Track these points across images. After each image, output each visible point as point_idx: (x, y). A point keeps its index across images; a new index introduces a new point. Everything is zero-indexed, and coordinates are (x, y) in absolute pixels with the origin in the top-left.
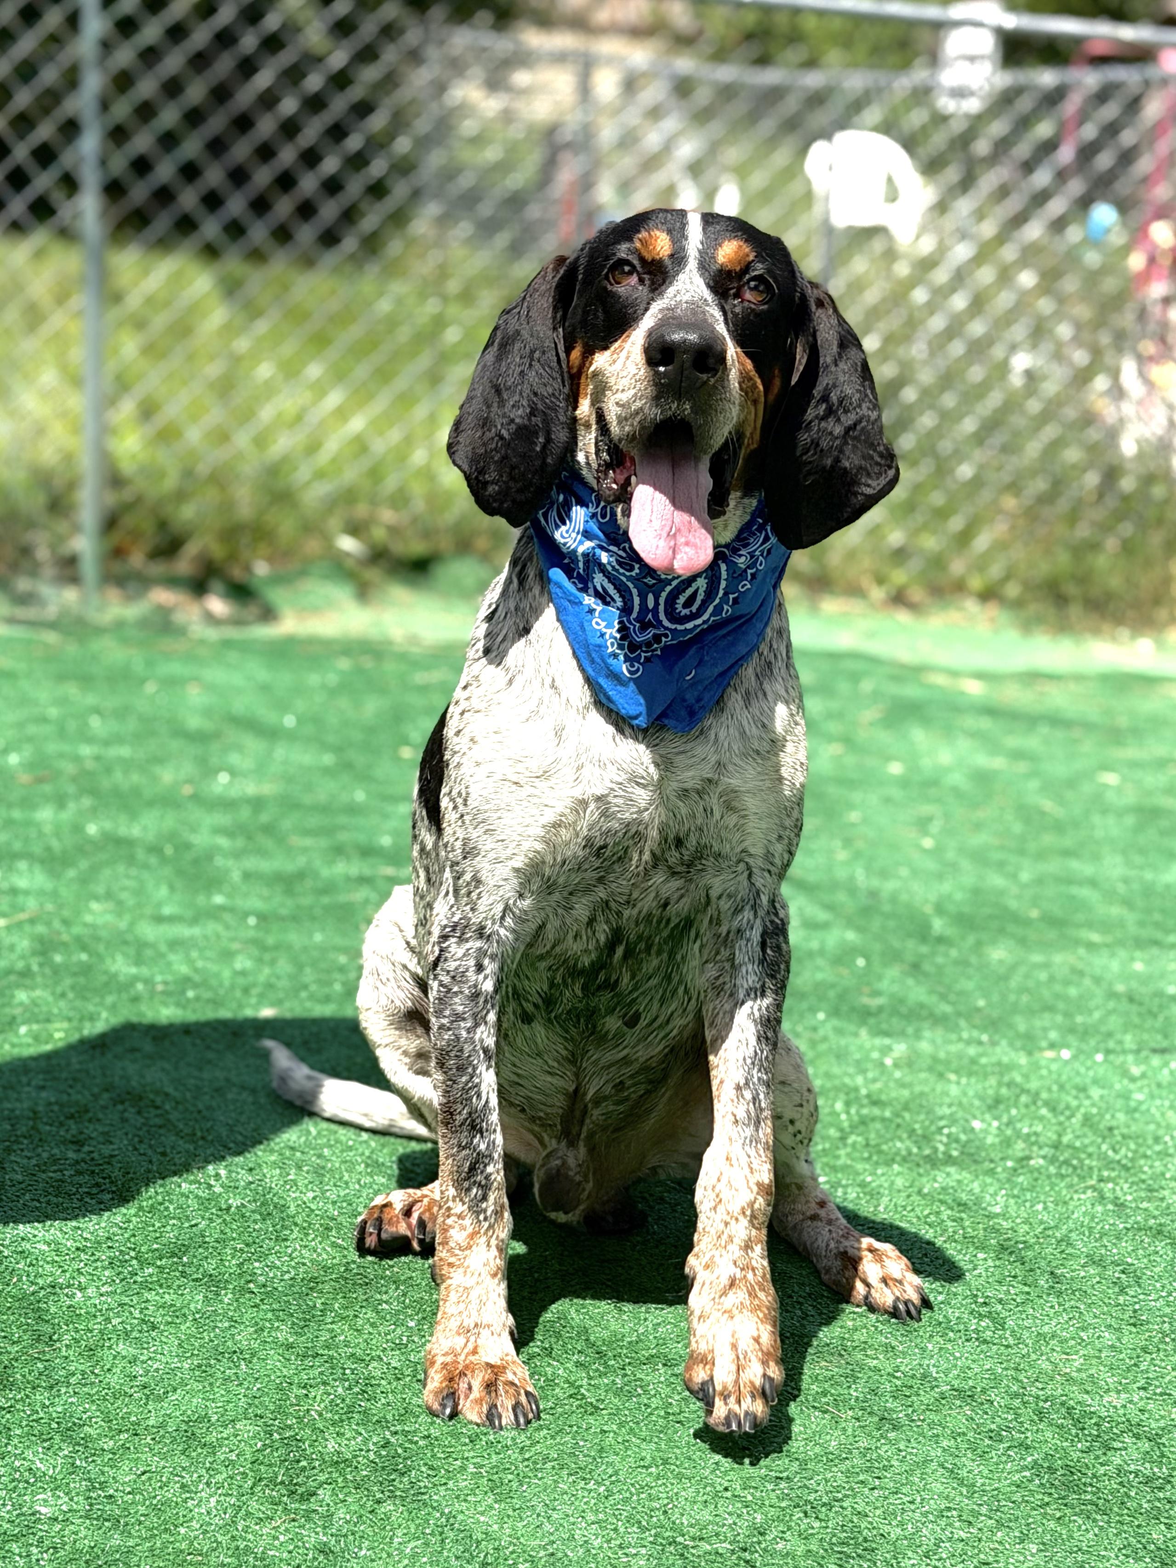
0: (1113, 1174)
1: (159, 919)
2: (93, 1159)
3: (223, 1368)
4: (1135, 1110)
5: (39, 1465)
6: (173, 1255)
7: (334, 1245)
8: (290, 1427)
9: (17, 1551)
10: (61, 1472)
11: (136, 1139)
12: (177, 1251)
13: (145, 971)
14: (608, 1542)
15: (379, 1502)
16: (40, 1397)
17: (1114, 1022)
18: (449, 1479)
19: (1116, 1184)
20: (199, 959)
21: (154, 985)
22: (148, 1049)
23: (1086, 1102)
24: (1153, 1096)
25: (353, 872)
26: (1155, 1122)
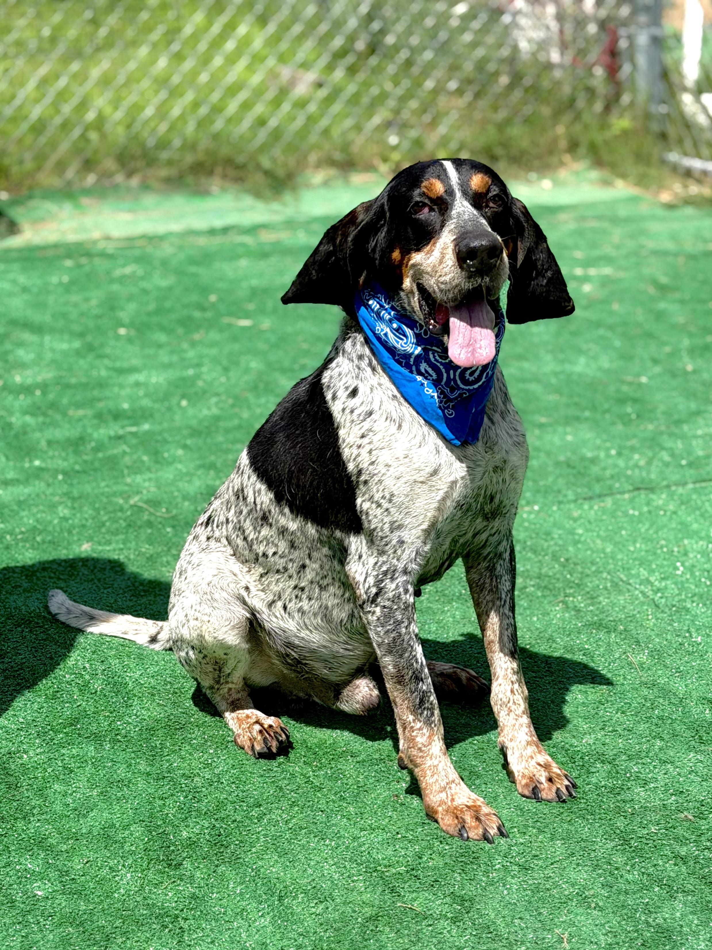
0: (571, 591)
1: (6, 483)
2: (12, 667)
3: (115, 792)
4: (579, 542)
5: (29, 866)
6: (72, 725)
7: (159, 705)
8: (160, 826)
9: (31, 921)
10: (42, 868)
11: (34, 650)
12: (73, 722)
14: (342, 875)
15: (217, 866)
16: (20, 824)
17: (561, 482)
18: (252, 847)
19: (574, 597)
20: (38, 512)
21: (16, 536)
22: (25, 585)
23: (552, 543)
24: (587, 530)
25: (112, 433)
26: (590, 549)
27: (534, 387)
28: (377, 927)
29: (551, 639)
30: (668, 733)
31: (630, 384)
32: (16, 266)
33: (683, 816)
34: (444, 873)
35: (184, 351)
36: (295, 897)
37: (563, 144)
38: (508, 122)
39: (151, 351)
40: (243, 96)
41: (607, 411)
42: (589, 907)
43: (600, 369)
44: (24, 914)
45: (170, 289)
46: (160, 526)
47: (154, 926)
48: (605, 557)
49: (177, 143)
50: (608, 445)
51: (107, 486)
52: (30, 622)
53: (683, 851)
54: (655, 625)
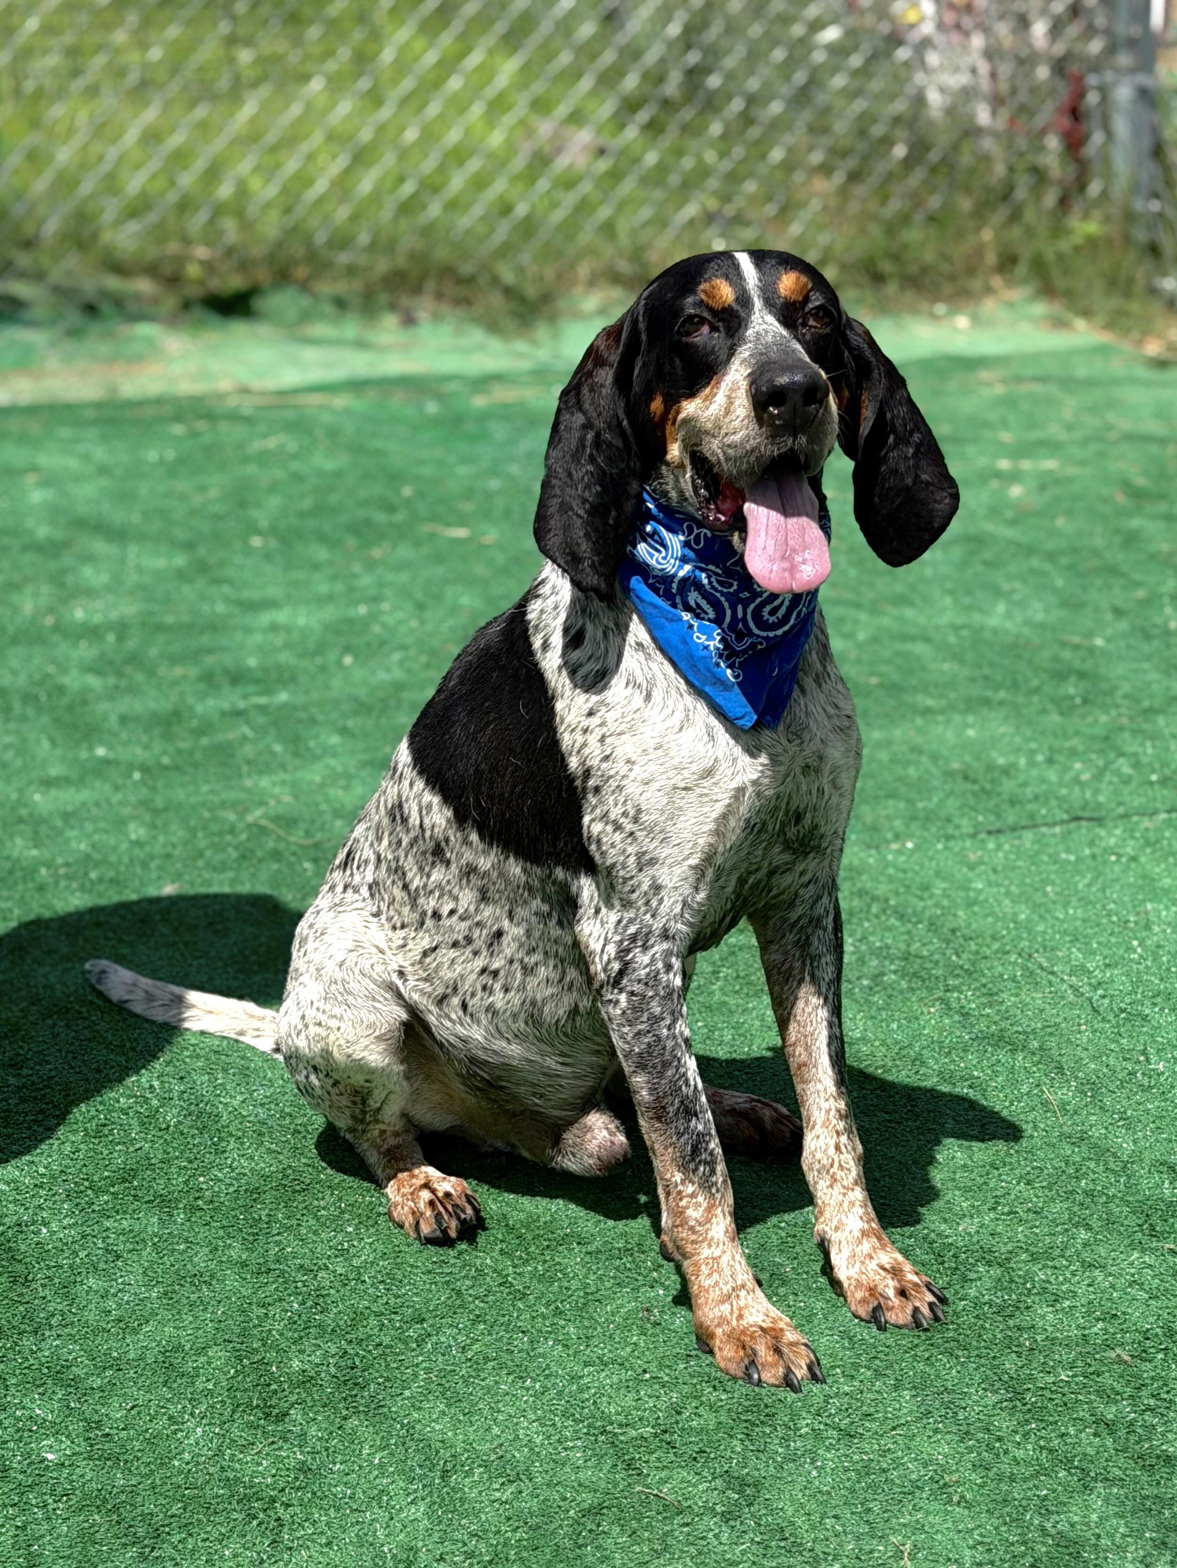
0: (957, 982)
1: (47, 783)
2: (33, 1083)
3: (187, 1292)
4: (975, 903)
5: (38, 1412)
6: (124, 1181)
7: (269, 1151)
8: (256, 1350)
9: (34, 1502)
10: (58, 1416)
11: (70, 1056)
12: (127, 1176)
13: (46, 854)
14: (549, 1437)
15: (345, 1418)
16: (28, 1342)
17: (952, 804)
18: (404, 1388)
19: (961, 992)
20: (95, 832)
21: (56, 869)
22: (64, 950)
23: (930, 903)
24: (990, 884)
25: (226, 705)
26: (992, 914)
27: (919, 649)
28: (599, 1525)
29: (919, 1060)
30: (1100, 1218)
31: (1076, 647)
32: (92, 432)
33: (1113, 1355)
34: (715, 1438)
35: (355, 576)
36: (469, 1473)
37: (991, 258)
38: (905, 219)
39: (300, 575)
40: (474, 165)
41: (1037, 691)
42: (949, 1502)
43: (1027, 623)
44: (22, 1490)
45: (338, 474)
46: (293, 859)
47: (235, 1515)
48: (1016, 929)
49: (364, 238)
50: (1033, 745)
51: (213, 792)
52: (68, 1011)
53: (1110, 1413)
54: (1090, 1041)
